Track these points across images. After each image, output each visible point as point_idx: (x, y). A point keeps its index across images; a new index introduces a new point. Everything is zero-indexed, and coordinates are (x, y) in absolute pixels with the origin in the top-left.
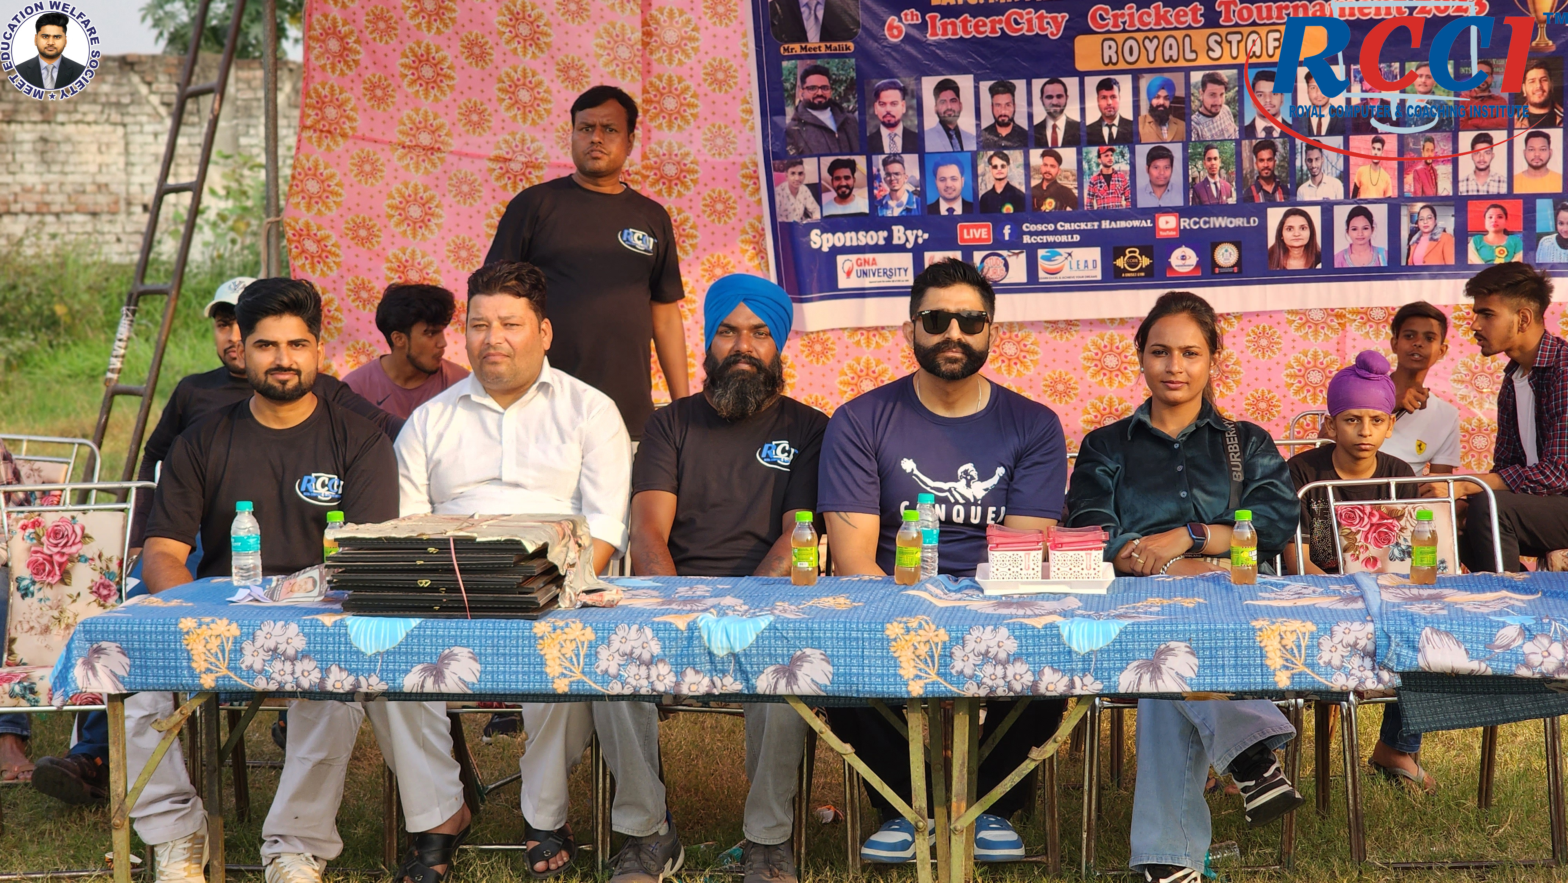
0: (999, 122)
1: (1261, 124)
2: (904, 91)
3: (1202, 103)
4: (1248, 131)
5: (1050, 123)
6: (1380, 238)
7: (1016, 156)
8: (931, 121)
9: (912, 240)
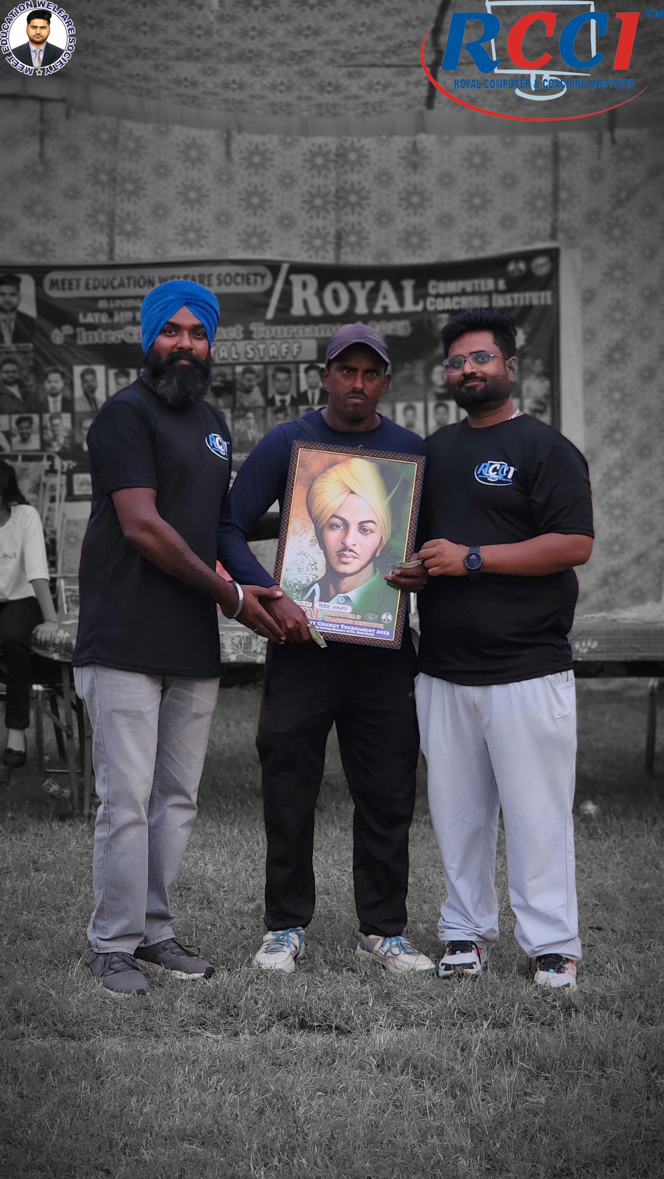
1: (278, 398)
2: (63, 375)
3: (243, 385)
4: (270, 402)
8: (79, 392)
9: (66, 466)
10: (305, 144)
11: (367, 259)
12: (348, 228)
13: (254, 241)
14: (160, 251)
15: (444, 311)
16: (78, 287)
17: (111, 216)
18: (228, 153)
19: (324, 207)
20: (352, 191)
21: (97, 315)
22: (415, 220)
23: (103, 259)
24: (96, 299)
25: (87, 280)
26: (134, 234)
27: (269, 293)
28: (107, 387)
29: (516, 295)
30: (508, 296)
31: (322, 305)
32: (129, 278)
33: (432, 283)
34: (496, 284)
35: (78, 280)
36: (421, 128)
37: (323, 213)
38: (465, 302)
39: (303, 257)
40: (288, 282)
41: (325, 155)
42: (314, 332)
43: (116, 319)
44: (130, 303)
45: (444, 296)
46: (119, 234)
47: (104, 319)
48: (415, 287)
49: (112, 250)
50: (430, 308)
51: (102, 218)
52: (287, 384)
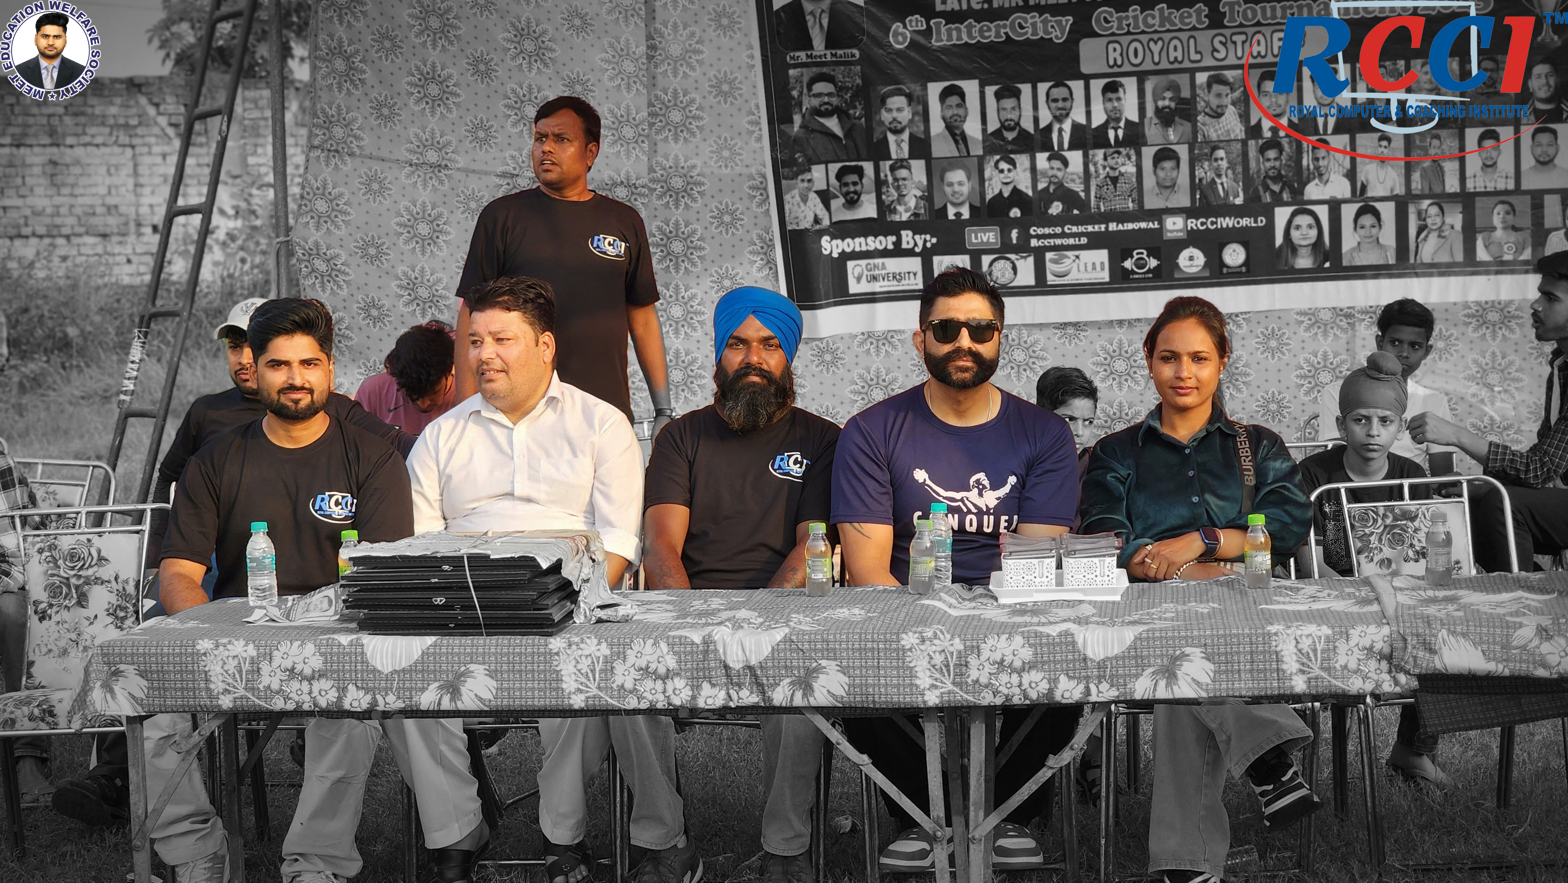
0: (1004, 126)
1: (1266, 124)
2: (910, 97)
3: (1208, 104)
4: (1254, 131)
5: (1056, 127)
6: (1388, 235)
7: (1022, 160)
9: (920, 244)
43: (996, 3)
47: (976, 2)
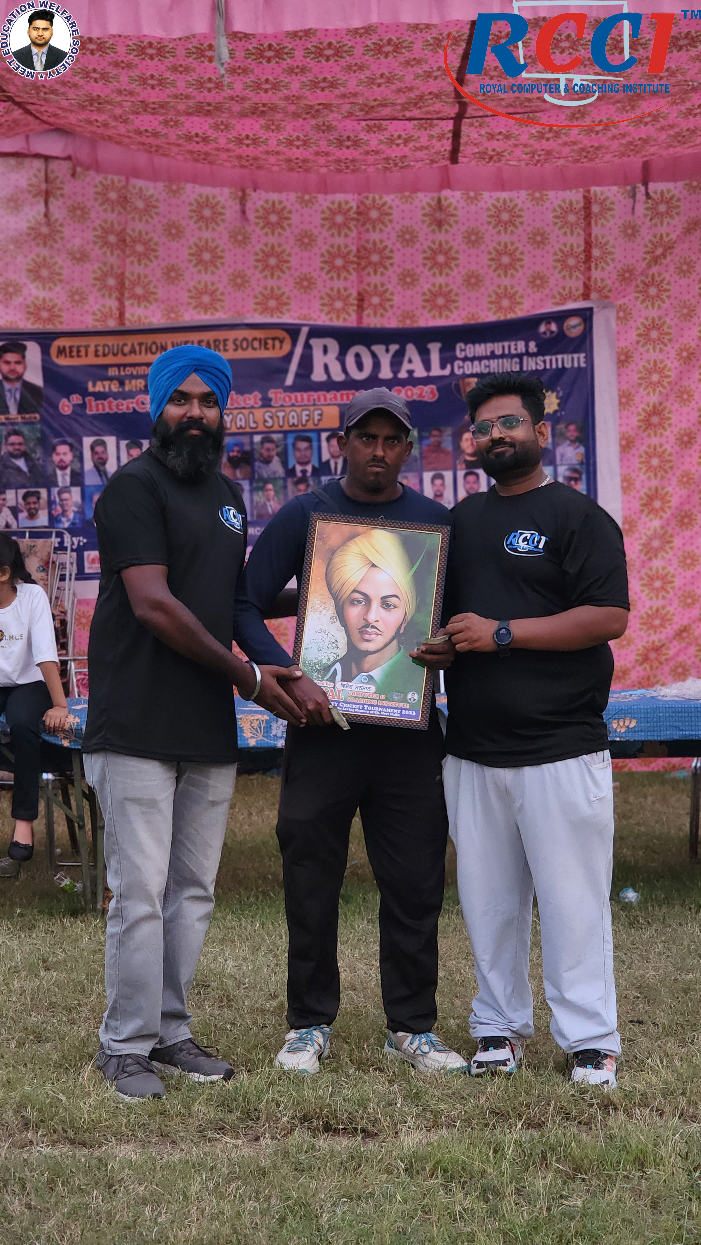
1: (299, 468)
2: (72, 447)
3: (261, 455)
4: (291, 472)
8: (88, 465)
9: (76, 543)
10: (324, 201)
11: (392, 322)
12: (369, 289)
13: (272, 303)
14: (173, 315)
15: (472, 375)
16: (86, 355)
17: (121, 279)
18: (243, 212)
19: (344, 268)
20: (375, 250)
21: (107, 383)
22: (440, 280)
23: (112, 324)
24: (106, 367)
25: (96, 346)
26: (145, 298)
27: (288, 358)
28: (118, 459)
29: (548, 358)
30: (540, 359)
31: (344, 370)
32: (140, 344)
33: (460, 346)
34: (527, 346)
35: (87, 347)
36: (446, 183)
37: (343, 274)
38: (495, 366)
39: (323, 320)
40: (308, 347)
41: (345, 213)
42: (335, 397)
43: (127, 388)
44: (142, 370)
45: (472, 359)
46: (130, 298)
47: (115, 387)
48: (441, 351)
49: (122, 315)
50: (458, 372)
51: (111, 282)
52: (308, 453)
